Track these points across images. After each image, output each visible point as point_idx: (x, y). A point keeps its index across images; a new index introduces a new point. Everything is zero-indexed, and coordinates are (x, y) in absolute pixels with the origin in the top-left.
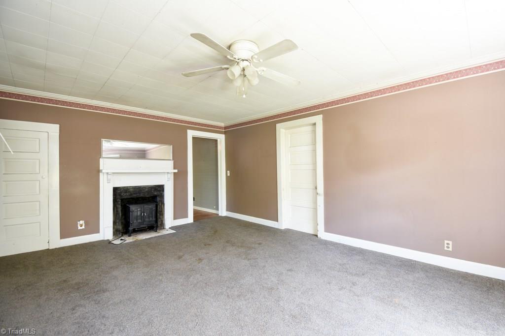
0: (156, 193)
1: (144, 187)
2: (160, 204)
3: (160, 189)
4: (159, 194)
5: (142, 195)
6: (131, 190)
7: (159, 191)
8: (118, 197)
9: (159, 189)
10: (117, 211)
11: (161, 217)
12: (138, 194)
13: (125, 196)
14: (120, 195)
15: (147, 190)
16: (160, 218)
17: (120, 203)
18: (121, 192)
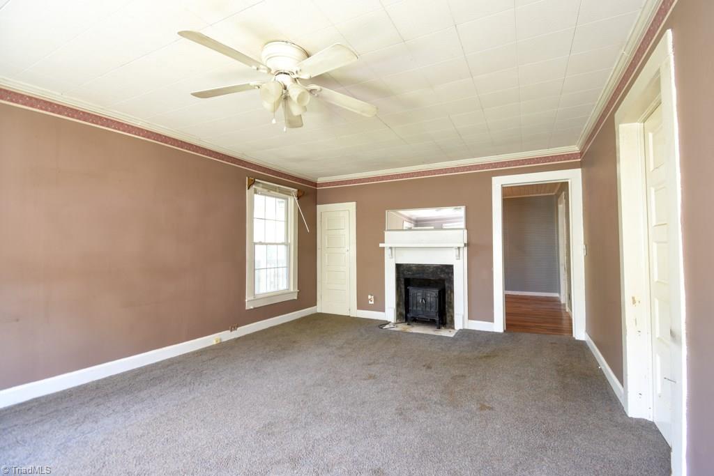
0: (442, 276)
1: (428, 267)
2: (449, 292)
3: (449, 269)
4: (447, 277)
5: (425, 277)
6: (414, 268)
7: (448, 273)
8: (401, 275)
9: (447, 270)
10: (401, 292)
11: (451, 310)
12: (421, 275)
13: (409, 275)
14: (403, 273)
15: (431, 270)
16: (449, 312)
17: (403, 282)
18: (404, 270)
